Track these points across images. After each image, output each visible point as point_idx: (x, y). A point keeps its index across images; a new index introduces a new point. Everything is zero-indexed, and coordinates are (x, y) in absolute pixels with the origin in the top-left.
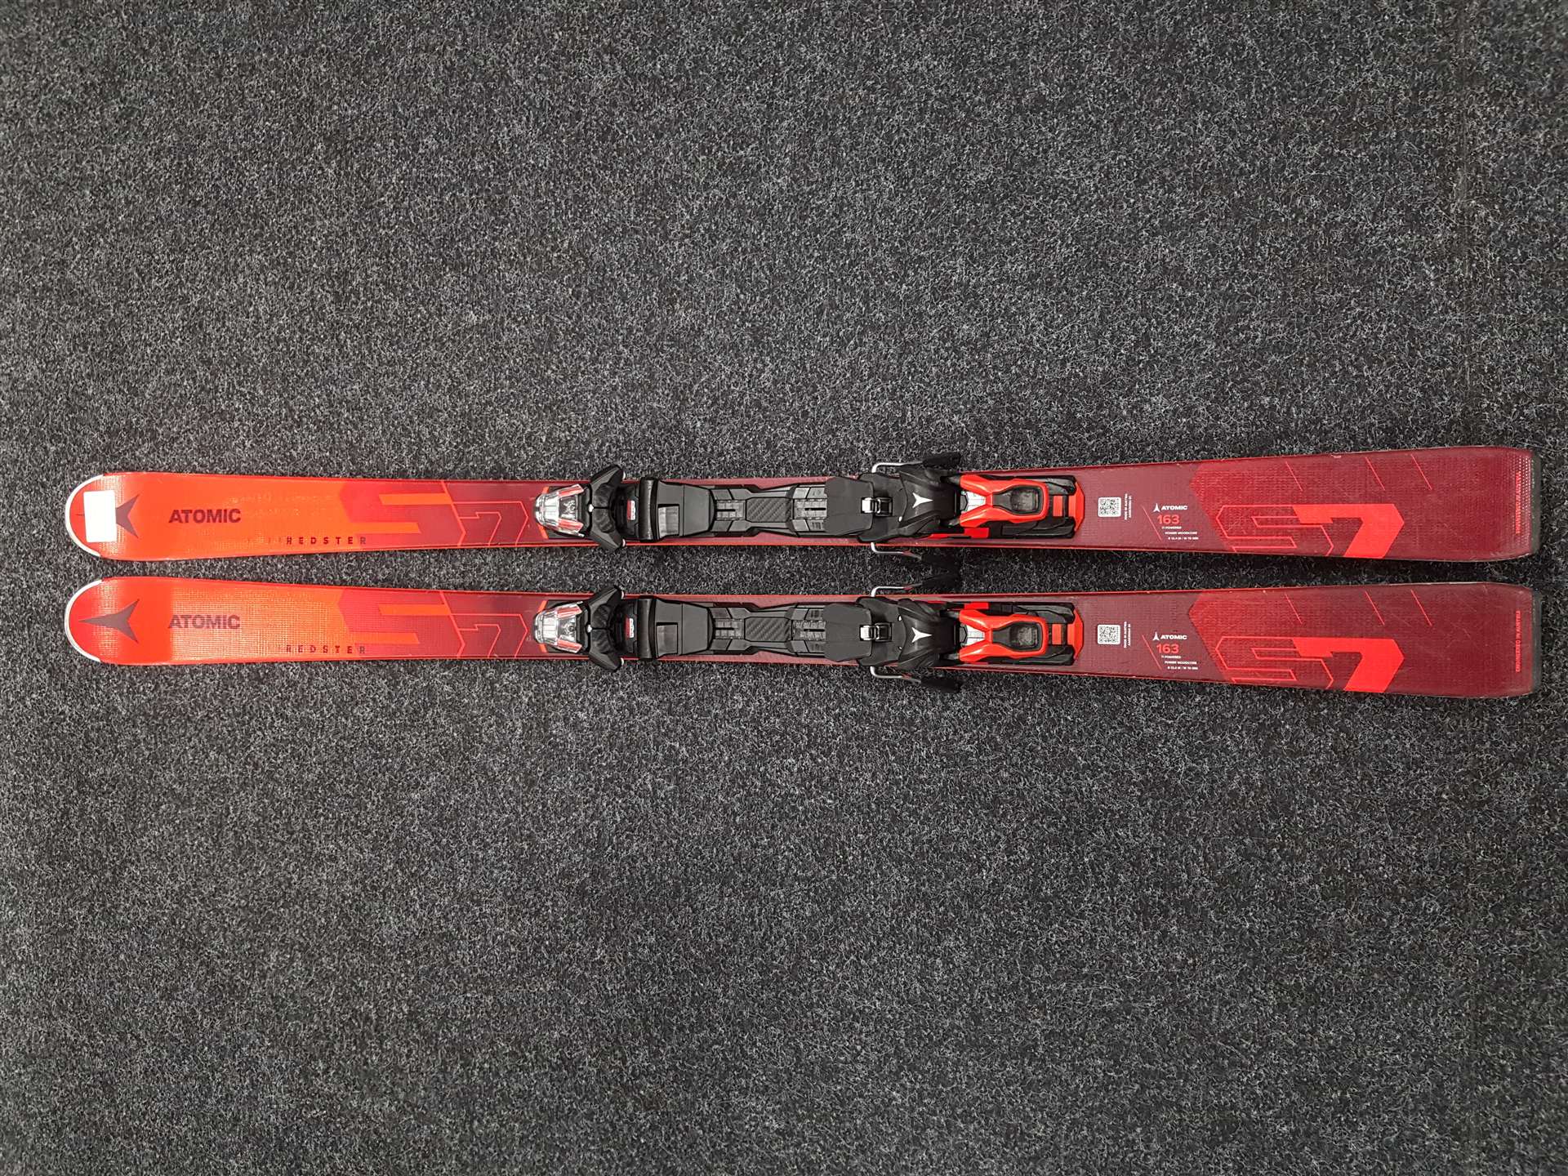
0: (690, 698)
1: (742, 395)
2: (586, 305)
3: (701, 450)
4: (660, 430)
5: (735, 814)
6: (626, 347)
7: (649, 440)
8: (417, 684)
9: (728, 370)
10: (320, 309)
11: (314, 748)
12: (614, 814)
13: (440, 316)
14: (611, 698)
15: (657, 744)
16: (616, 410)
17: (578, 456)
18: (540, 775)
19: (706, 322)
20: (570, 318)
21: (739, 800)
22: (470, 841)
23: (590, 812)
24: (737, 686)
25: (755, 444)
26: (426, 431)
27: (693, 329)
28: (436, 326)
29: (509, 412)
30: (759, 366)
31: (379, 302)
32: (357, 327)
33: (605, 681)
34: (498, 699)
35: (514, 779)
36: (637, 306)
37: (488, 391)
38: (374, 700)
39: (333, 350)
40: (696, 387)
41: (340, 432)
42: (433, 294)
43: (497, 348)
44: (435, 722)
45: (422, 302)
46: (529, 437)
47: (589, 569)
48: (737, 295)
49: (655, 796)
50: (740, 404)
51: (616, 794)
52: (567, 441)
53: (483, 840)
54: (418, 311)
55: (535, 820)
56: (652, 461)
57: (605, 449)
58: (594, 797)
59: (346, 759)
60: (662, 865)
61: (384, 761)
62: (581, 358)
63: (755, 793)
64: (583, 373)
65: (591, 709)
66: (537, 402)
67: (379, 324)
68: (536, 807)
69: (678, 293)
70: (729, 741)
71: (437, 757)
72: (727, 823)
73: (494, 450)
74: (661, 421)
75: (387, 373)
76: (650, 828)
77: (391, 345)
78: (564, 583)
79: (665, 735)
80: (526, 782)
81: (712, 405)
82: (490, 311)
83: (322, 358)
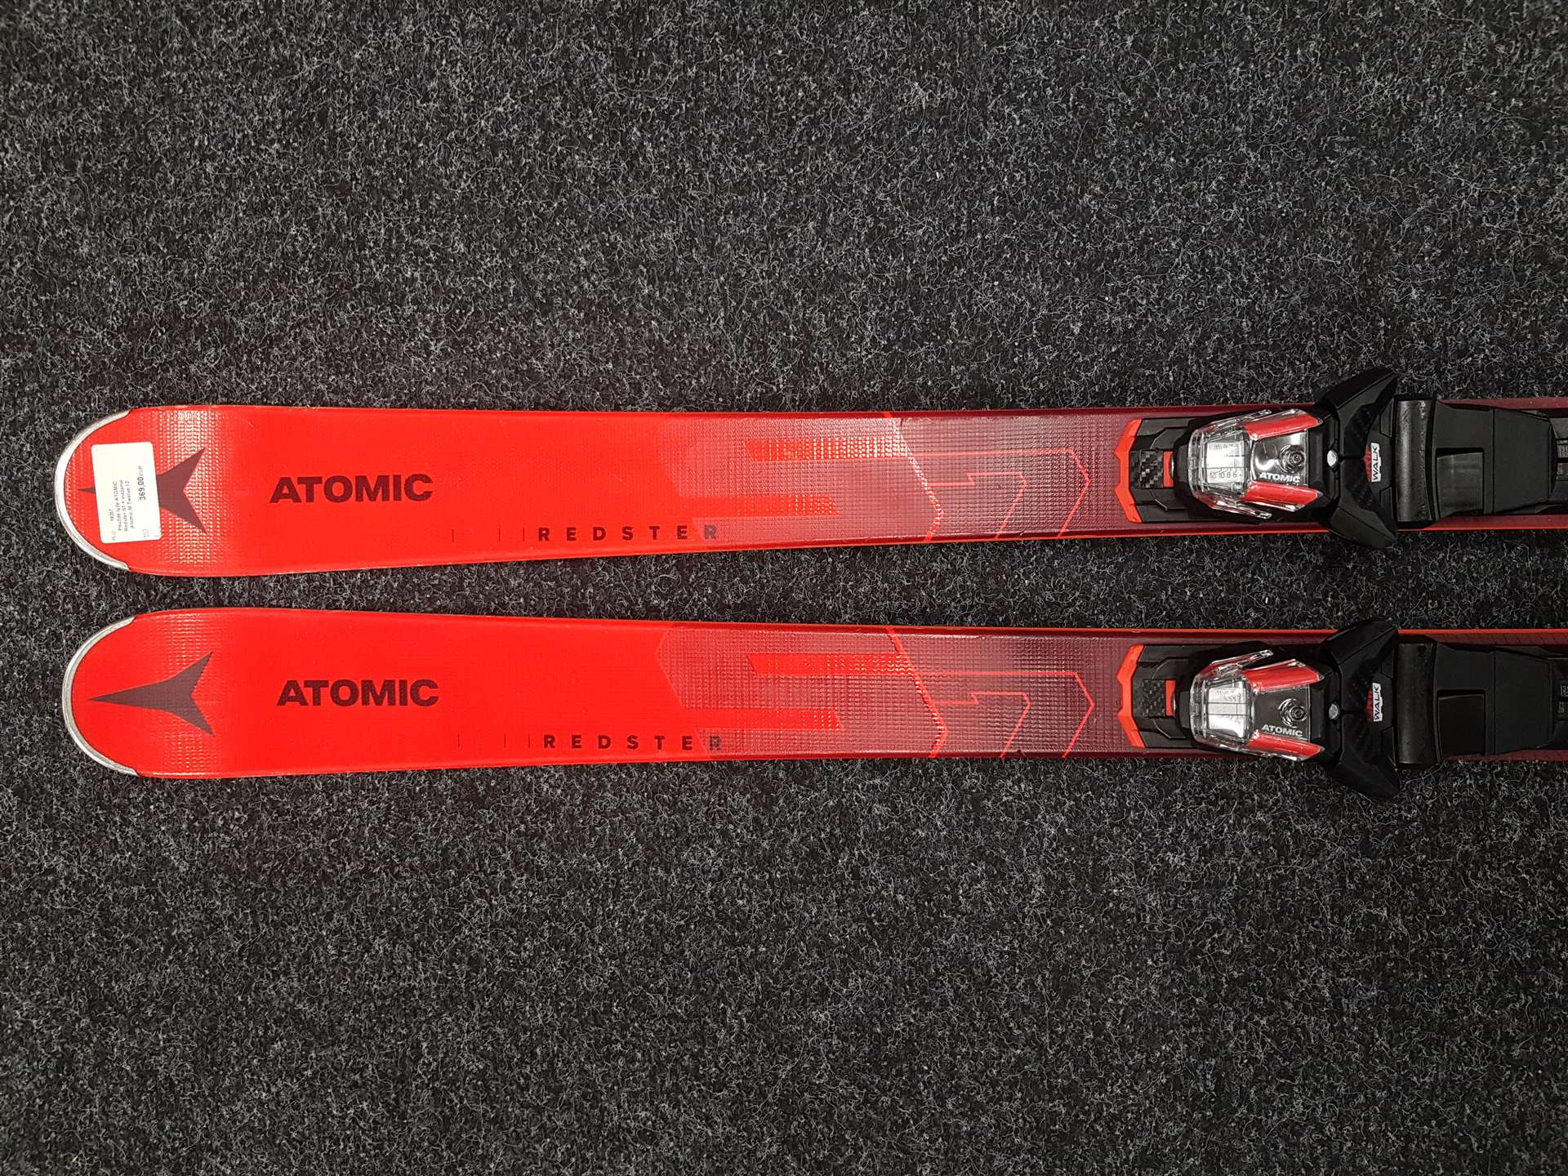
0: (1408, 822)
1: (1506, 237)
2: (1163, 68)
3: (1421, 345)
4: (1329, 307)
5: (1509, 1040)
6: (1253, 147)
7: (1308, 327)
8: (814, 803)
9: (1474, 189)
10: (586, 83)
11: (599, 928)
12: (1251, 1047)
13: (847, 93)
14: (1238, 825)
15: (1339, 911)
16: (1235, 269)
17: (1153, 360)
18: (1087, 973)
19: (1424, 98)
20: (1130, 93)
21: (1518, 1014)
22: (941, 1100)
23: (1199, 1043)
24: (1509, 799)
25: (1535, 331)
26: (820, 320)
27: (1396, 110)
28: (839, 112)
29: (1000, 277)
30: (1541, 182)
31: (713, 67)
32: (665, 116)
33: (1224, 794)
34: (989, 829)
35: (1030, 984)
36: (1275, 68)
37: (955, 239)
38: (724, 833)
39: (615, 163)
40: (1406, 223)
41: (635, 323)
42: (830, 51)
43: (972, 152)
44: (856, 874)
45: (807, 68)
46: (1047, 323)
47: (1179, 580)
48: (1492, 47)
49: (1338, 1011)
50: (1502, 257)
51: (1253, 1008)
52: (1127, 332)
53: (967, 1099)
54: (797, 84)
55: (1080, 1060)
56: (1314, 366)
57: (1210, 346)
58: (1206, 1015)
59: (667, 947)
60: (1356, 1139)
61: (750, 950)
62: (1154, 170)
63: (1553, 1001)
64: (1160, 198)
65: (1195, 850)
66: (1061, 258)
67: (715, 110)
68: (1080, 1037)
69: (1363, 42)
70: (1495, 906)
71: (863, 940)
72: (1493, 1058)
73: (969, 352)
74: (1332, 291)
75: (733, 206)
76: (1329, 1071)
77: (742, 151)
78: (1128, 607)
79: (1357, 894)
80: (1056, 988)
81: (1442, 257)
82: (956, 82)
83: (591, 179)
